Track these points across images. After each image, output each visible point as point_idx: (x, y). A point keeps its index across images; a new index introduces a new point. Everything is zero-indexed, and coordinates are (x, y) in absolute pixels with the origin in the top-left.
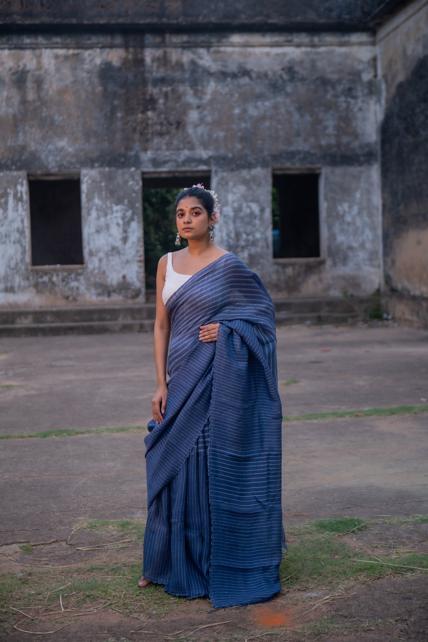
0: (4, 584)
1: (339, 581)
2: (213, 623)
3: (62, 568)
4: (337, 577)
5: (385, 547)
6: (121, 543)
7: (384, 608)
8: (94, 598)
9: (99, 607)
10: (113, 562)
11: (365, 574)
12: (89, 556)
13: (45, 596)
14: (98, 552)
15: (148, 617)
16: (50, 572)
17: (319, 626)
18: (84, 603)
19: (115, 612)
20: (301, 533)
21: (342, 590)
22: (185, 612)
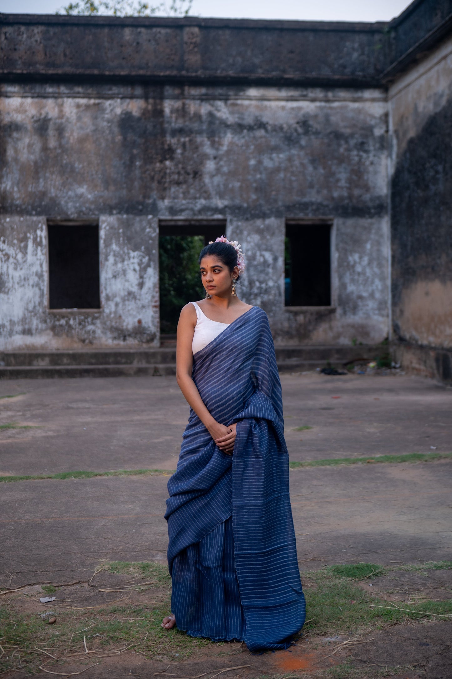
0: (28, 624)
1: (356, 626)
2: (235, 666)
3: (85, 609)
4: (355, 622)
5: (401, 593)
6: (142, 585)
7: (402, 653)
8: (117, 640)
9: (123, 649)
10: (135, 604)
11: (382, 620)
12: (112, 598)
13: (69, 637)
14: (120, 593)
15: (171, 659)
16: (73, 613)
17: (340, 671)
18: (107, 645)
19: (138, 654)
20: (318, 578)
21: (360, 635)
22: (207, 655)
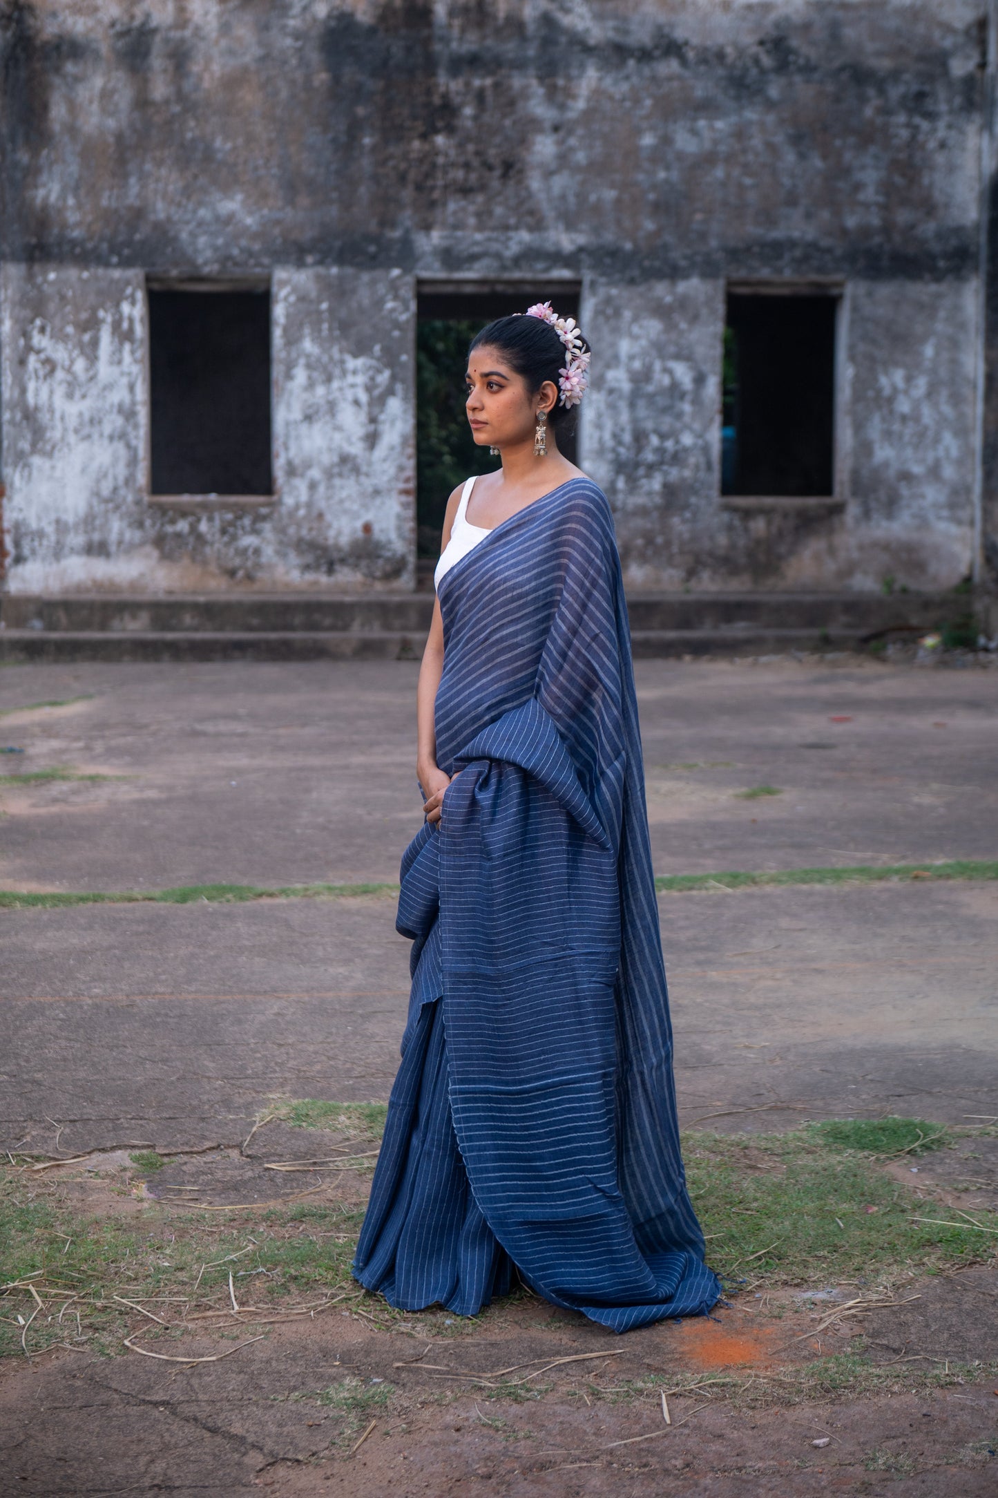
0: (97, 1242)
1: (878, 1265)
2: (586, 1353)
3: (231, 1211)
4: (875, 1257)
5: (987, 1191)
6: (367, 1157)
7: (986, 1333)
8: (307, 1284)
9: (321, 1305)
10: (349, 1201)
11: (939, 1253)
12: (295, 1185)
13: (194, 1273)
14: (315, 1175)
15: (434, 1332)
16: (204, 1218)
17: (835, 1369)
18: (284, 1294)
19: (356, 1317)
20: (788, 1150)
21: (886, 1287)
22: (520, 1325)
